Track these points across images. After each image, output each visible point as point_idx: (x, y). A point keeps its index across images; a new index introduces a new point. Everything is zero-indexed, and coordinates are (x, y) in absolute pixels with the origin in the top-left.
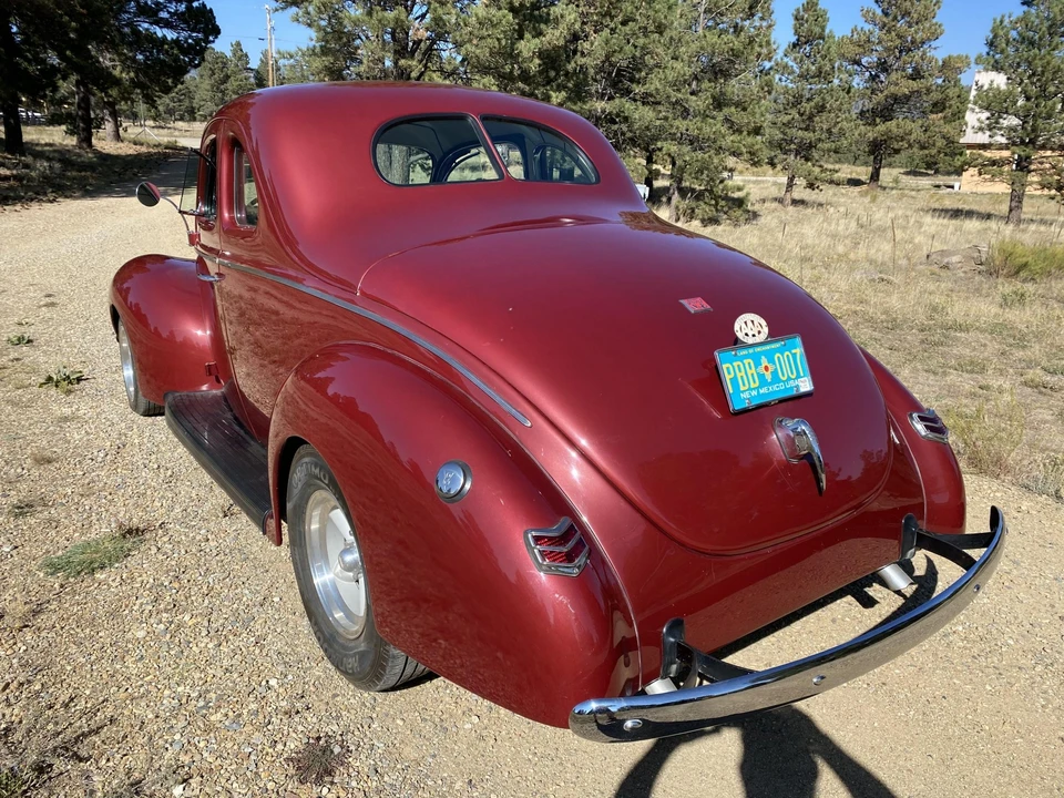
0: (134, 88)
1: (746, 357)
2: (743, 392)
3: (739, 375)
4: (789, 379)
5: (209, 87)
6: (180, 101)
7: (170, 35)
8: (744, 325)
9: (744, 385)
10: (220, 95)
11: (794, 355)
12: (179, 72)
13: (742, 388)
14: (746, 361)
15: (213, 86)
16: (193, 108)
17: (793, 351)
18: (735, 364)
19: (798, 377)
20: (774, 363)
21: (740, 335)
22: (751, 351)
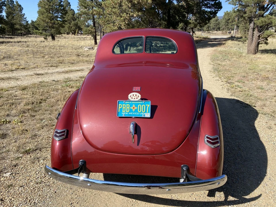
0: (198, 24)
1: (127, 104)
2: (123, 112)
3: (123, 108)
4: (141, 112)
5: (224, 22)
6: (217, 26)
7: (209, 10)
8: (132, 95)
9: (124, 111)
10: (227, 23)
11: (146, 107)
12: (210, 19)
13: (123, 111)
14: (127, 105)
15: (225, 21)
16: (220, 27)
17: (146, 105)
18: (123, 105)
19: (146, 112)
20: (137, 107)
21: (129, 98)
22: (130, 102)
